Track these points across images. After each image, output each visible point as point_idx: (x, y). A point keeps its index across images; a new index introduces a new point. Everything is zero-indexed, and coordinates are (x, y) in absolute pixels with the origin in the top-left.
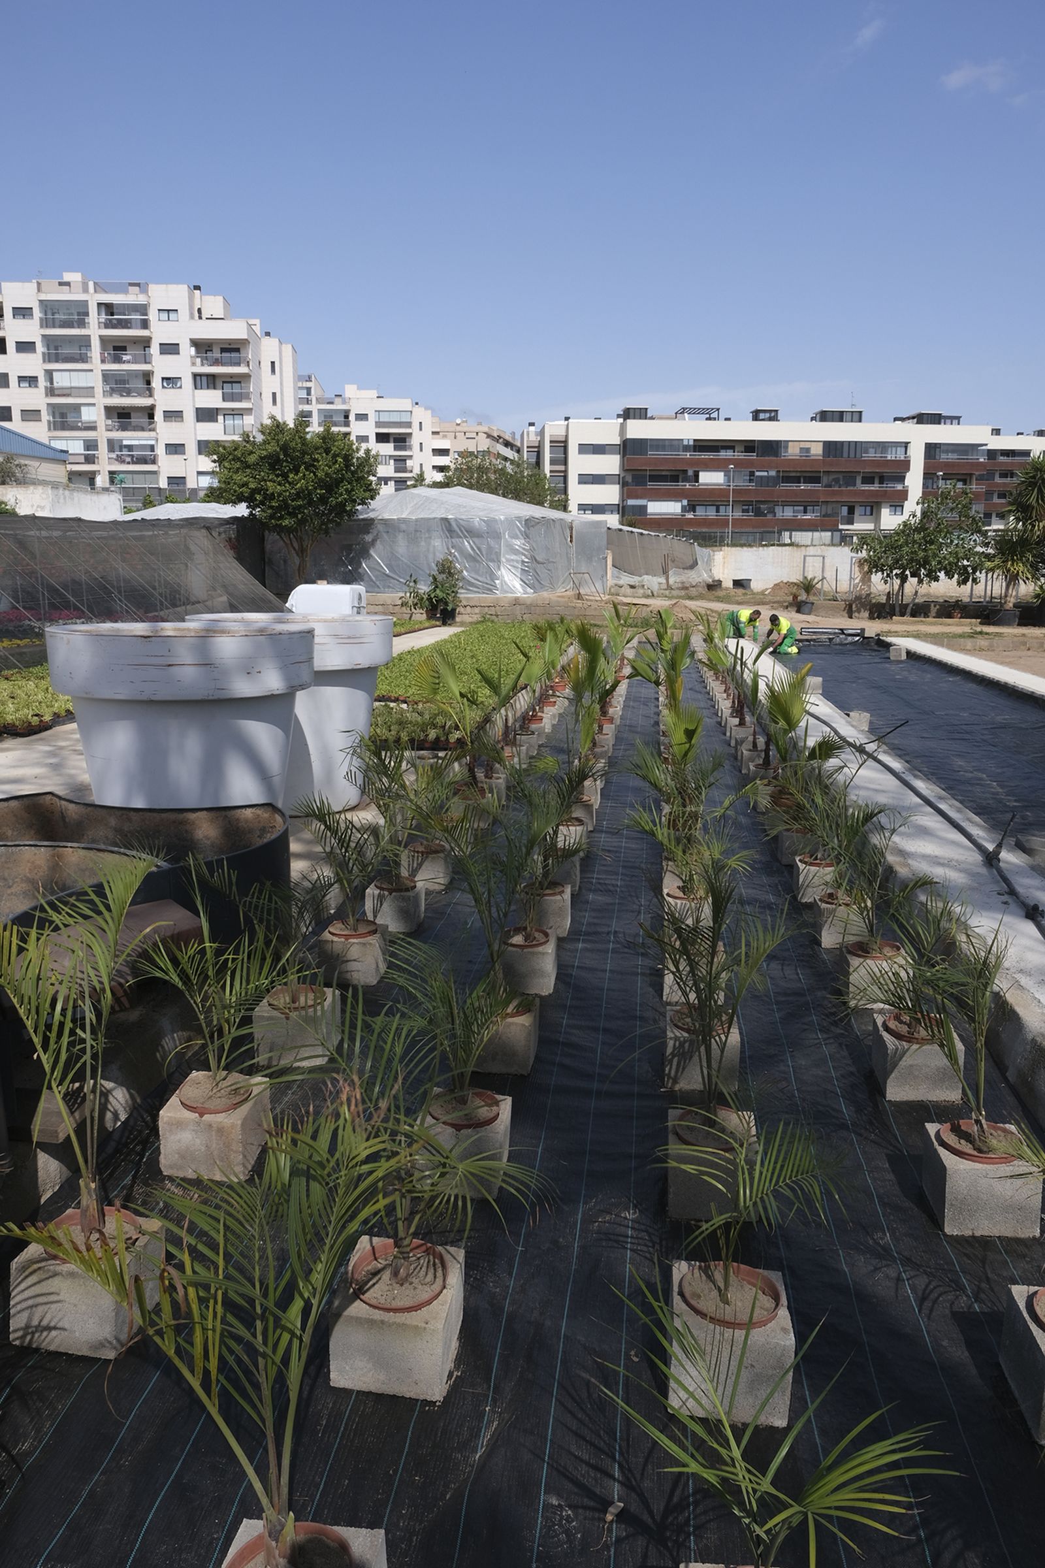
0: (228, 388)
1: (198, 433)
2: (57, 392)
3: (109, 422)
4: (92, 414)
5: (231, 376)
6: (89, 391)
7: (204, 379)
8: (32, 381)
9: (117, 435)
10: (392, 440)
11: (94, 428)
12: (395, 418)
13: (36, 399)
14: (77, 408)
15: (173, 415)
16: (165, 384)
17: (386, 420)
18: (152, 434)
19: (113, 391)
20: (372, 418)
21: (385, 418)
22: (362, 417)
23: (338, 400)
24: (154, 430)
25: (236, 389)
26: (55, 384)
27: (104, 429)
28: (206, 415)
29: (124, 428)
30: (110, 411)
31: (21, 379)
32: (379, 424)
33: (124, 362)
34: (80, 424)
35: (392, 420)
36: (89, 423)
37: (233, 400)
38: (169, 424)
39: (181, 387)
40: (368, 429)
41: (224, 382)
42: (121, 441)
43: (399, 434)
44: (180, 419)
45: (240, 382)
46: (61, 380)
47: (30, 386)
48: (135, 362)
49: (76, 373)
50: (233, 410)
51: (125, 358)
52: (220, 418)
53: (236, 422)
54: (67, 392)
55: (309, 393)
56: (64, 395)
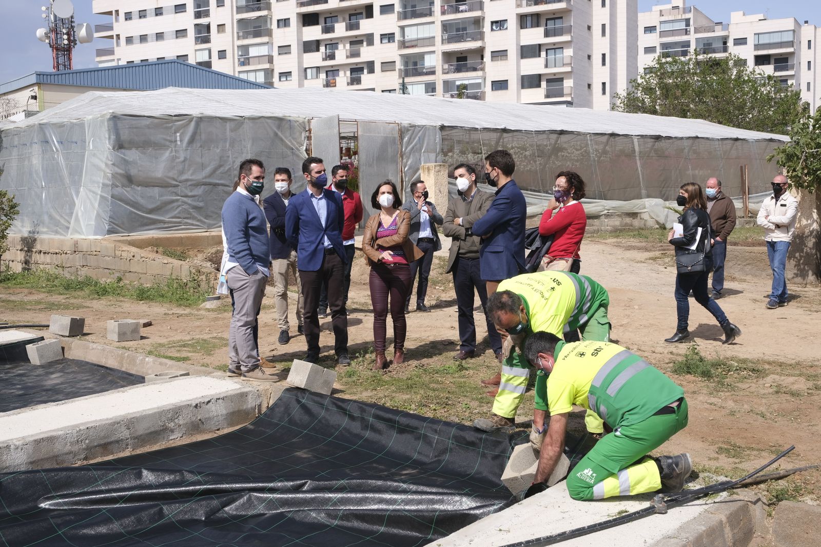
0: (551, 25)
1: (522, 68)
2: (407, 45)
3: (446, 66)
4: (433, 61)
5: (554, 12)
6: (430, 40)
7: (529, 19)
8: (389, 37)
9: (451, 76)
10: (772, 61)
11: (433, 73)
12: (776, 39)
13: (392, 52)
14: (421, 56)
15: (500, 55)
16: (494, 27)
17: (767, 41)
18: (480, 73)
19: (451, 40)
20: (751, 42)
21: (764, 40)
22: (741, 42)
23: (718, 28)
24: (483, 69)
25: (559, 24)
26: (406, 38)
27: (441, 72)
28: (529, 52)
29: (458, 70)
30: (447, 56)
31: (383, 36)
32: (757, 47)
33: (462, 11)
34: (424, 71)
35: (772, 41)
36: (430, 68)
37: (555, 35)
38: (495, 63)
39: (507, 29)
40: (747, 53)
41: (547, 20)
42: (454, 82)
43: (781, 54)
44: (505, 58)
45: (561, 18)
46: (411, 34)
47: (389, 42)
48: (470, 10)
49: (422, 26)
50: (554, 44)
51: (462, 8)
52: (543, 54)
53: (557, 56)
54: (413, 43)
55: (688, 25)
56: (413, 46)
